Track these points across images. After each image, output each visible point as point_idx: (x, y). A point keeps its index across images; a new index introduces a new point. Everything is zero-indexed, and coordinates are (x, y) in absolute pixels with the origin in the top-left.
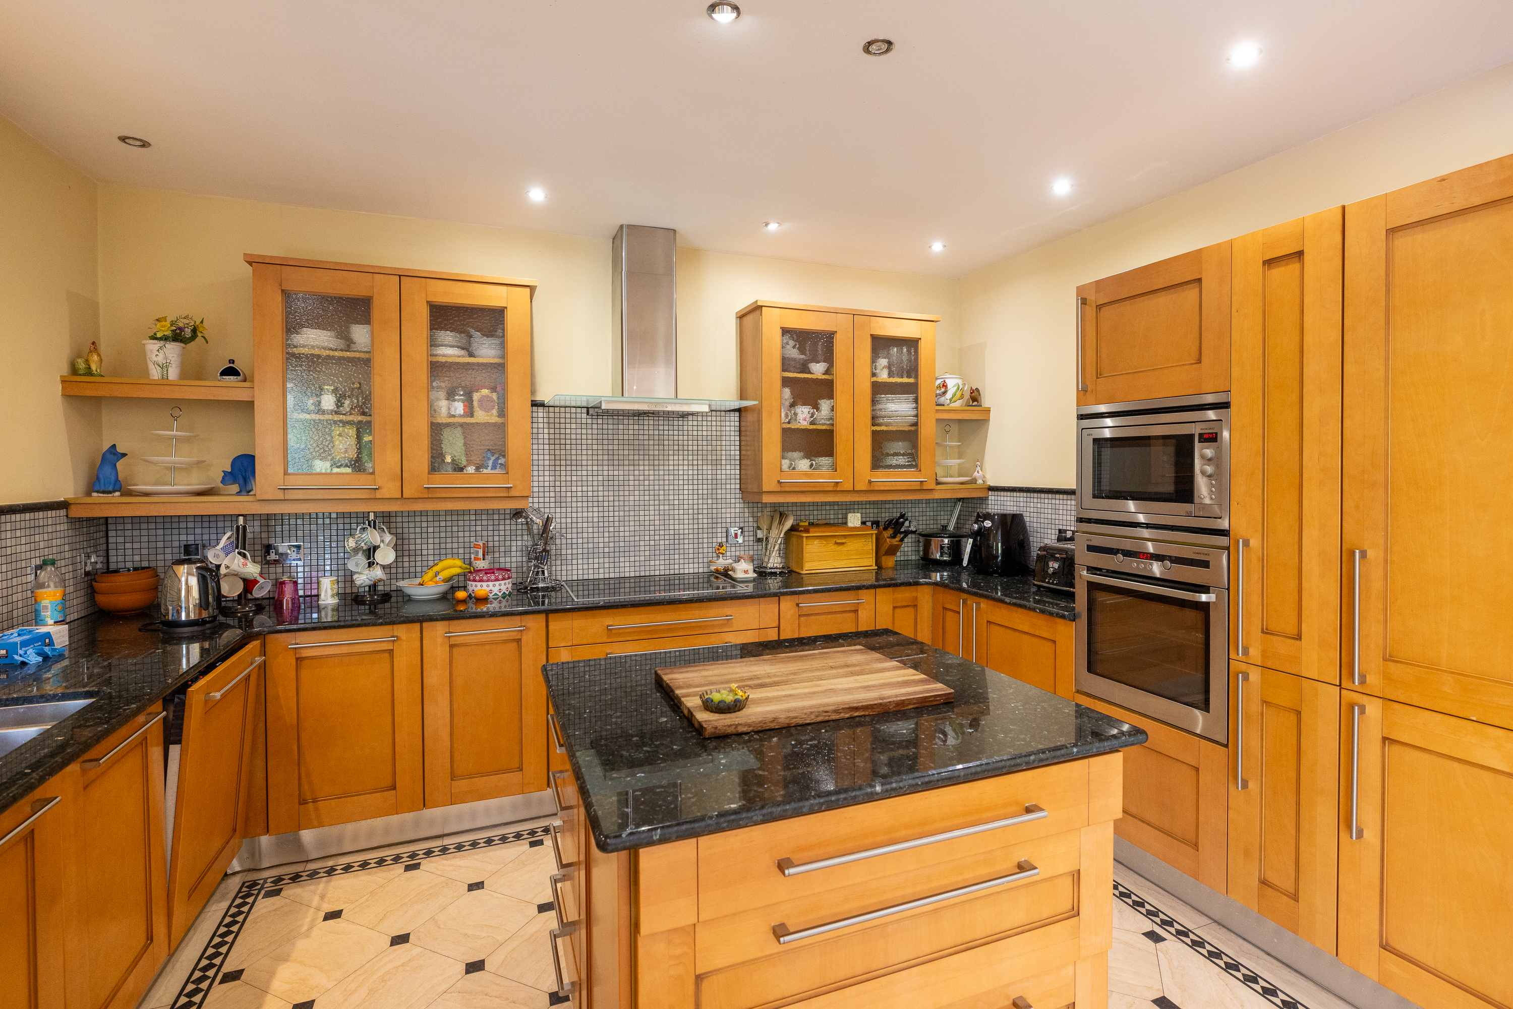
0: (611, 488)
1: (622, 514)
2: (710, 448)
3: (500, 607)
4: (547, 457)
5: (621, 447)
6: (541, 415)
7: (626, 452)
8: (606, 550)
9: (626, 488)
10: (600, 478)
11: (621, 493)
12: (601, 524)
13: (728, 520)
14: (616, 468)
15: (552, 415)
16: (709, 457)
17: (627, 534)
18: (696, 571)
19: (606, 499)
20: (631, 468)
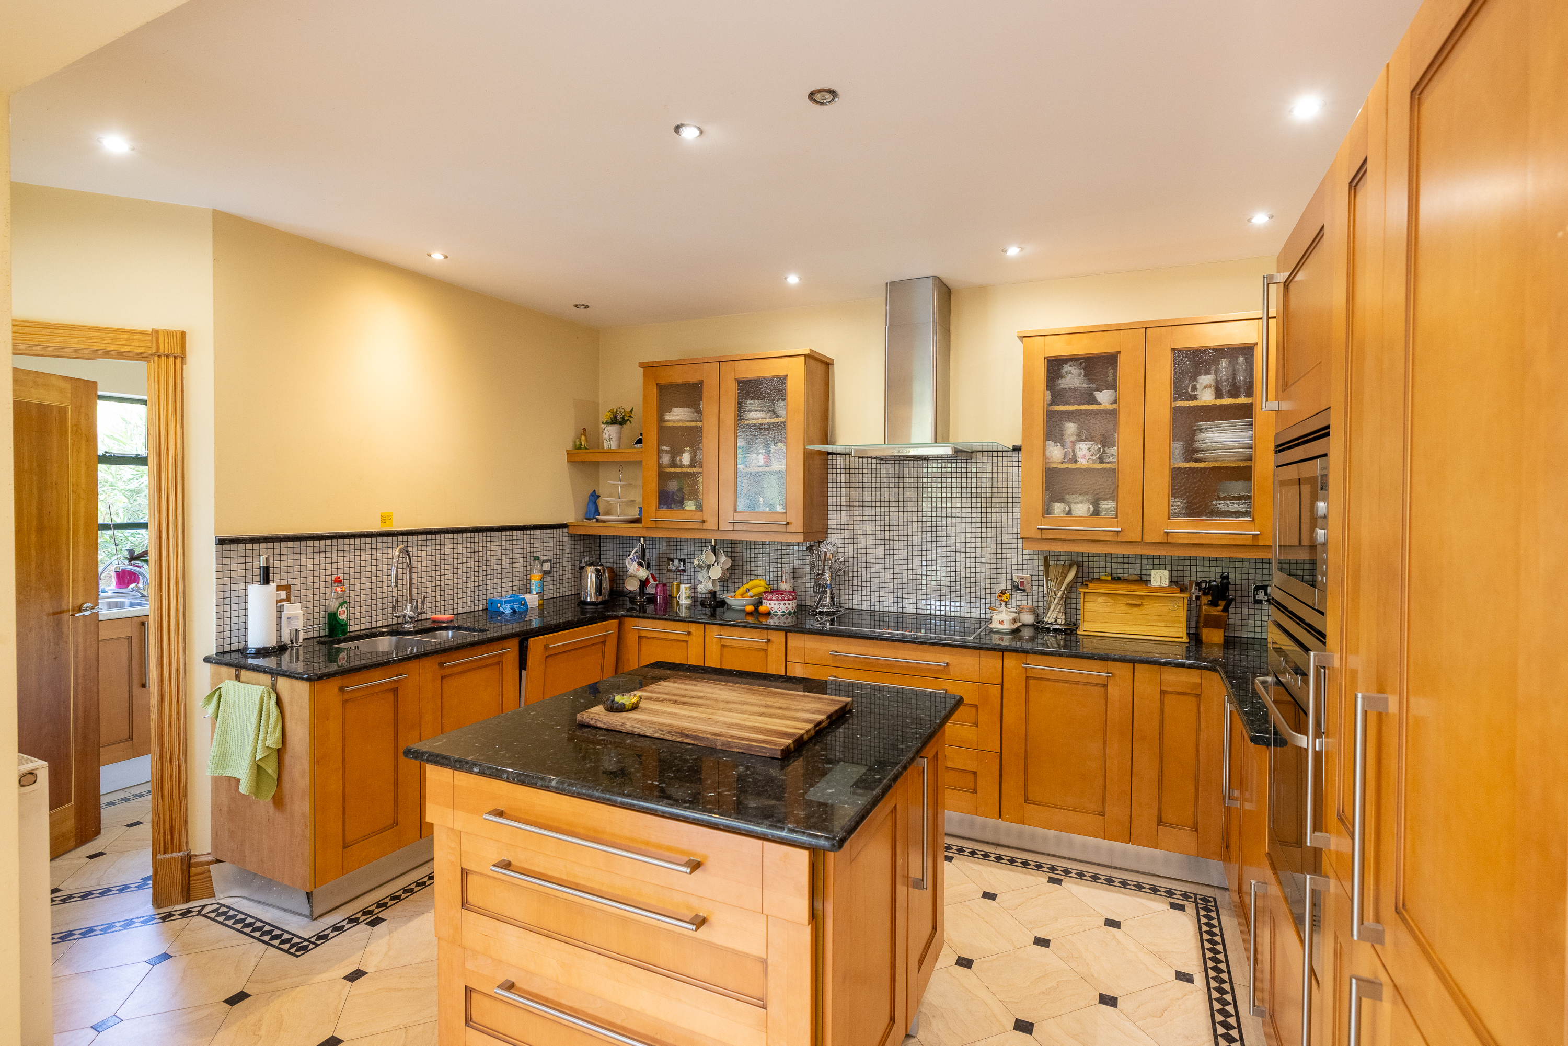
0: (896, 528)
1: (905, 553)
2: (994, 490)
3: (779, 623)
4: (843, 499)
5: (906, 490)
6: (839, 462)
7: (910, 494)
8: (891, 586)
9: (910, 528)
10: (887, 518)
11: (905, 533)
12: (887, 561)
13: (1014, 567)
14: (901, 509)
15: (847, 462)
16: (994, 500)
17: (910, 572)
18: (977, 616)
19: (891, 538)
20: (915, 509)
